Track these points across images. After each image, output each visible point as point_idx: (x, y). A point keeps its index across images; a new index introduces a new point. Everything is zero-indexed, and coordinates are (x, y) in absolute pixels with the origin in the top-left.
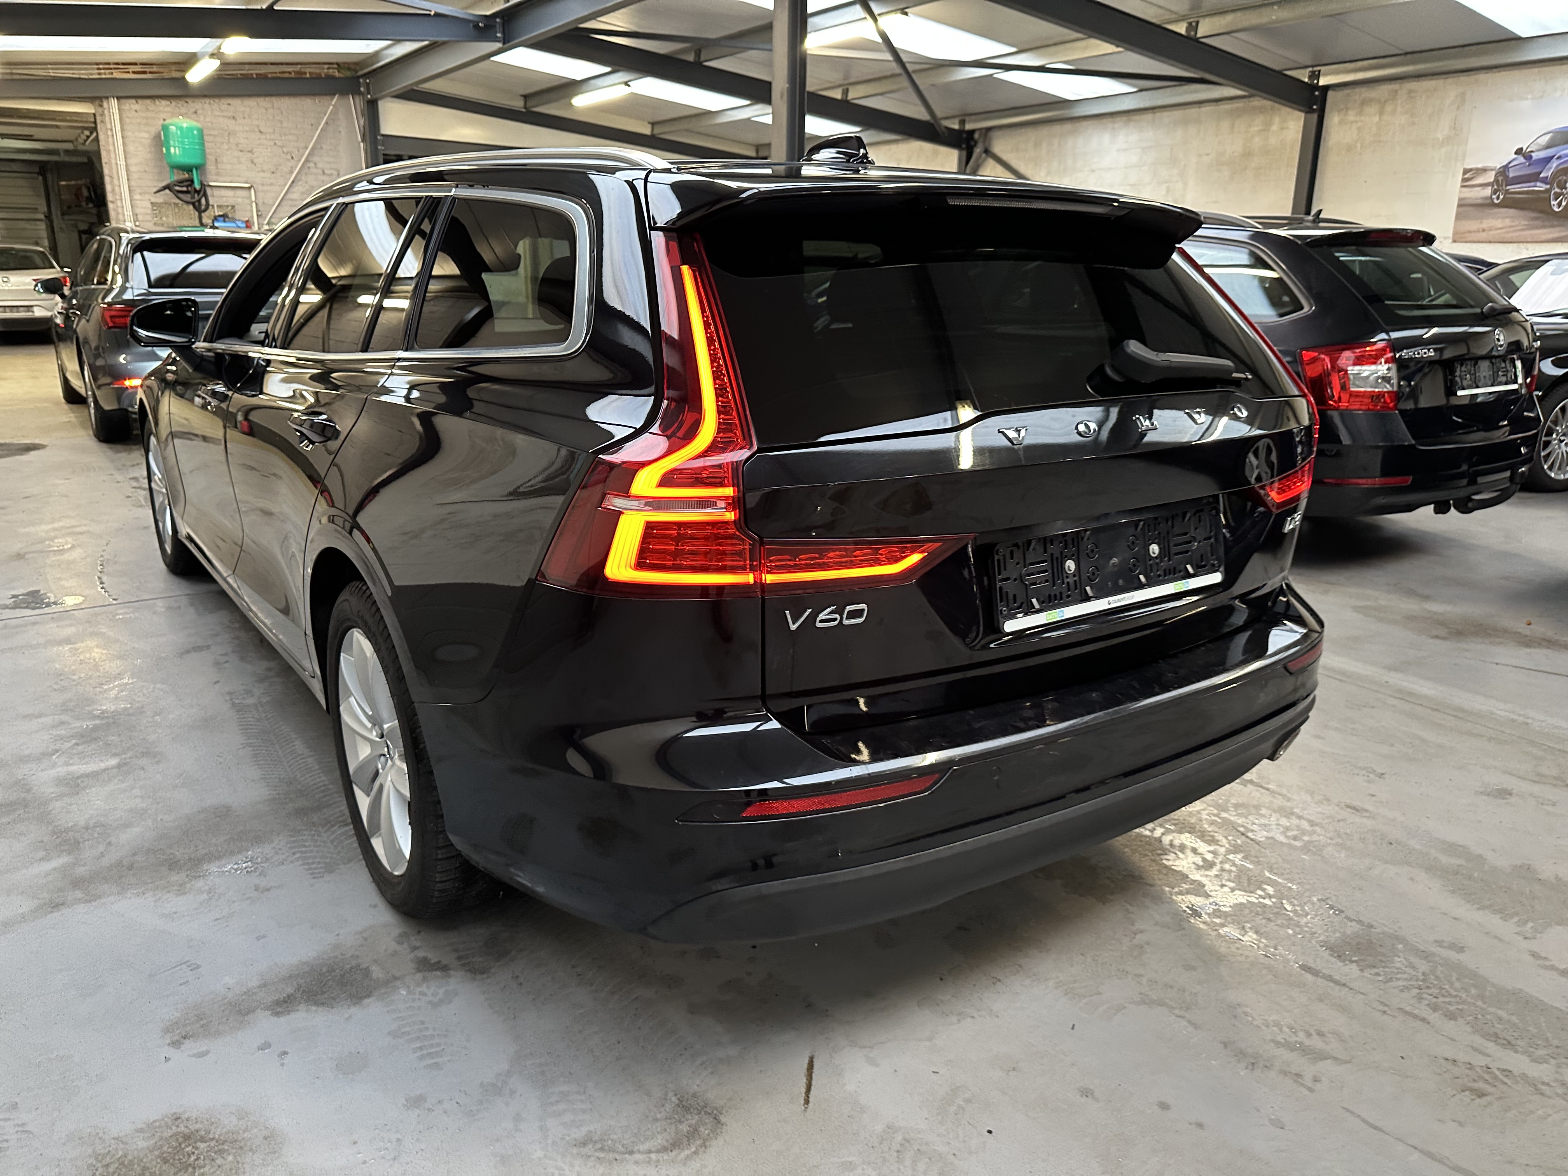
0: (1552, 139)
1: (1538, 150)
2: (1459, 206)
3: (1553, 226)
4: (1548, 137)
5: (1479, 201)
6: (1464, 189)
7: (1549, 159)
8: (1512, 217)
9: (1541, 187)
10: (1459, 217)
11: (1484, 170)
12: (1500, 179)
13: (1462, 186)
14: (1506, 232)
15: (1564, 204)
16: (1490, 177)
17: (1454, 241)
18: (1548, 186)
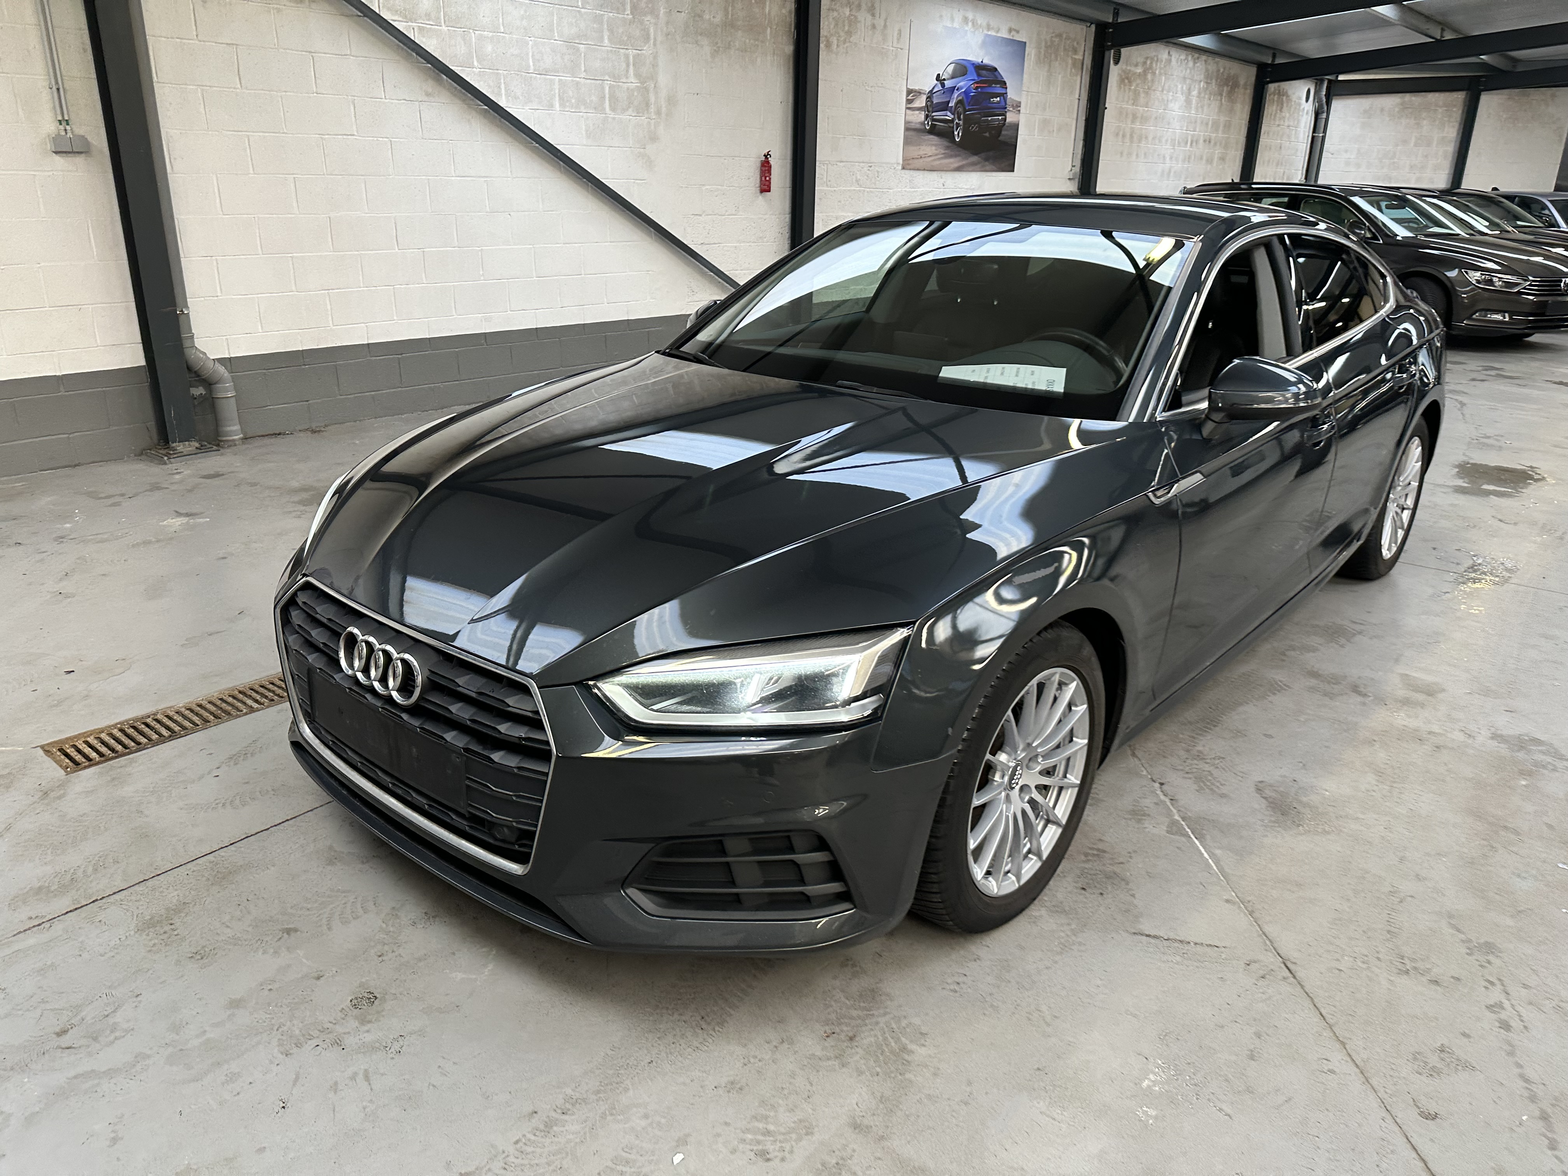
0: (954, 70)
1: (948, 79)
2: (907, 129)
3: (956, 156)
4: (952, 66)
5: (918, 126)
6: (908, 112)
7: (952, 89)
8: (935, 145)
9: (950, 116)
10: (907, 142)
11: (919, 93)
12: (929, 103)
13: (908, 108)
14: (935, 160)
15: (960, 134)
16: (921, 102)
17: (903, 168)
18: (952, 116)
